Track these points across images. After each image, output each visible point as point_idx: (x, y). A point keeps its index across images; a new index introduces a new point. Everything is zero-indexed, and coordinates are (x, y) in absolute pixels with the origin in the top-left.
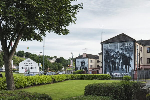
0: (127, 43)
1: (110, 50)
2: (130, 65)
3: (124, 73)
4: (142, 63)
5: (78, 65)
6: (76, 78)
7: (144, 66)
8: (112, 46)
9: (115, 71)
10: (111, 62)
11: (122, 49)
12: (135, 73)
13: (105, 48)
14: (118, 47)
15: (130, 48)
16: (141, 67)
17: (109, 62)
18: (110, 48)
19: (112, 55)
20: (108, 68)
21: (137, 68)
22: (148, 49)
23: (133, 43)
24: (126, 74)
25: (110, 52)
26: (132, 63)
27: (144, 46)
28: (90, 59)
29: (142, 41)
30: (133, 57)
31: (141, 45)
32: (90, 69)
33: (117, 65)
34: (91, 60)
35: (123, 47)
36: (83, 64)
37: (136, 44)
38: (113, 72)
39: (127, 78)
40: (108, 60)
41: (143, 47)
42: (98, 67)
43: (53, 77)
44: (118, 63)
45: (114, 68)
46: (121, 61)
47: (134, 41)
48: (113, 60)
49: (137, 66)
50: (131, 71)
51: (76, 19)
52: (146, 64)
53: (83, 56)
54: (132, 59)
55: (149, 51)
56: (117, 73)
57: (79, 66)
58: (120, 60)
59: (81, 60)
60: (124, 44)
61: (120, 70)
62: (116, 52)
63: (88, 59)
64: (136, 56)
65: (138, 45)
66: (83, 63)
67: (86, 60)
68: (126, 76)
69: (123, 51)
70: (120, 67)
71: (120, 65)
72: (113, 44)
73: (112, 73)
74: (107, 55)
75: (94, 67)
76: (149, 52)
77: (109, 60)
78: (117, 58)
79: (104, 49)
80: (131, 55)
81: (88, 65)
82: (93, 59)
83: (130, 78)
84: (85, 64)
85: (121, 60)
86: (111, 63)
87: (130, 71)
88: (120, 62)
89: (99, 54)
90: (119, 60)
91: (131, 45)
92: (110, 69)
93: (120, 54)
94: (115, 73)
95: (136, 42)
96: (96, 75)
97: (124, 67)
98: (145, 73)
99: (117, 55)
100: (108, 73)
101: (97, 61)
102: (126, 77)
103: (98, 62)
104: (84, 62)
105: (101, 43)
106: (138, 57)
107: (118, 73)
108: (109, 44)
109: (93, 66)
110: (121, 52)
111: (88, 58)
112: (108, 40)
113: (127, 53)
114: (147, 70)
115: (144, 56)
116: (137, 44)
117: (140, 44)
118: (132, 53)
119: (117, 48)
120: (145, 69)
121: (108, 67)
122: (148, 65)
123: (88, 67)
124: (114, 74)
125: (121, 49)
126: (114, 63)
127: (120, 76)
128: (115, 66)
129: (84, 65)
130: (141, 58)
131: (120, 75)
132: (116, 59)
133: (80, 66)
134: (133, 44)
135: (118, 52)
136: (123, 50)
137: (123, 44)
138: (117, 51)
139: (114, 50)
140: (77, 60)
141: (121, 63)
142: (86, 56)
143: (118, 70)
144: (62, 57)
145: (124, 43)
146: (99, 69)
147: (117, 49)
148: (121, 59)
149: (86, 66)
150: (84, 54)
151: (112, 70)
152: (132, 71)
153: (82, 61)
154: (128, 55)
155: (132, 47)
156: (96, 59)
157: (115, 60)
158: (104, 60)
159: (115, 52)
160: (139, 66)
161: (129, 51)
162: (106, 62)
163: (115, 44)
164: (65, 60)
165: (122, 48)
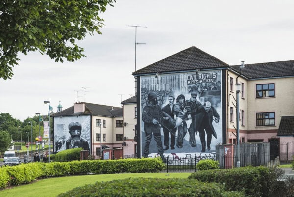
0: (205, 72)
1: (160, 93)
2: (211, 132)
3: (198, 154)
4: (244, 125)
5: (61, 136)
6: (69, 170)
7: (249, 132)
8: (163, 81)
9: (173, 148)
10: (160, 125)
11: (192, 90)
12: (226, 153)
13: (144, 87)
14: (182, 85)
15: (213, 87)
16: (240, 135)
17: (157, 126)
18: (159, 87)
19: (164, 106)
20: (153, 142)
21: (231, 140)
22: (260, 88)
23: (220, 73)
24: (203, 155)
25: (158, 98)
26: (218, 127)
27: (249, 79)
28: (95, 118)
29: (244, 67)
30: (220, 111)
31: (241, 77)
32: (95, 147)
33: (177, 133)
34: (98, 122)
35: (195, 83)
36: (77, 132)
37: (229, 77)
38: (167, 151)
39: (208, 166)
40: (152, 121)
41: (245, 82)
42: (117, 140)
43: (11, 172)
44: (180, 126)
45: (170, 140)
46: (189, 123)
47: (224, 67)
48: (167, 118)
49: (230, 133)
50: (216, 147)
51: (102, 22)
52: (253, 127)
53: (76, 111)
54: (217, 116)
55: (260, 93)
56: (177, 154)
57: (64, 137)
58: (185, 118)
59: (68, 121)
60: (197, 77)
61: (186, 145)
62: (176, 98)
63: (89, 117)
64: (229, 107)
65: (234, 77)
66: (74, 128)
67: (84, 122)
68: (205, 161)
69: (194, 96)
70: (187, 137)
71: (185, 133)
72: (167, 76)
73: (164, 154)
74: (150, 107)
75: (108, 140)
76: (261, 95)
77: (157, 119)
78: (177, 114)
79: (142, 89)
80: (216, 106)
81: (89, 134)
82: (104, 119)
83: (215, 166)
84: (83, 133)
85: (188, 120)
86: (162, 129)
87: (213, 148)
88: (185, 124)
89: (122, 103)
90: (183, 119)
91: (215, 79)
92: (160, 145)
93: (187, 103)
94: (173, 154)
95: (230, 71)
96: (123, 162)
97: (198, 138)
98: (253, 150)
99: (178, 107)
100: (153, 156)
101: (117, 124)
102: (206, 164)
103: (120, 124)
104: (79, 128)
105: (134, 74)
106: (235, 109)
107: (181, 155)
108: (156, 77)
109: (104, 137)
110: (188, 97)
111: (91, 115)
112: (154, 64)
113: (205, 101)
114: (256, 144)
115: (248, 106)
116: (231, 75)
117: (239, 76)
118: (218, 100)
119: (179, 86)
120: (249, 141)
121: (153, 138)
122: (259, 129)
123: (89, 142)
124: (171, 156)
125: (190, 90)
126: (170, 127)
127: (186, 162)
128: (173, 137)
129: (79, 136)
130: (241, 112)
131: (186, 158)
132: (175, 116)
133: (66, 140)
134: (220, 76)
135: (182, 97)
136: (194, 93)
137: (195, 76)
138: (177, 94)
139: (171, 92)
140: (57, 121)
141: (188, 127)
142: (84, 110)
143: (182, 147)
144: (8, 114)
145: (197, 73)
146: (124, 144)
147: (179, 89)
148: (189, 116)
149: (85, 137)
150: (79, 103)
151: (164, 147)
152: (218, 147)
153: (73, 125)
154: (208, 104)
155: (218, 84)
156: (112, 117)
157: (172, 120)
158: (143, 120)
159: (172, 98)
160: (235, 134)
161: (209, 94)
162: (148, 125)
163: (172, 76)
164: (16, 123)
165: (191, 86)
